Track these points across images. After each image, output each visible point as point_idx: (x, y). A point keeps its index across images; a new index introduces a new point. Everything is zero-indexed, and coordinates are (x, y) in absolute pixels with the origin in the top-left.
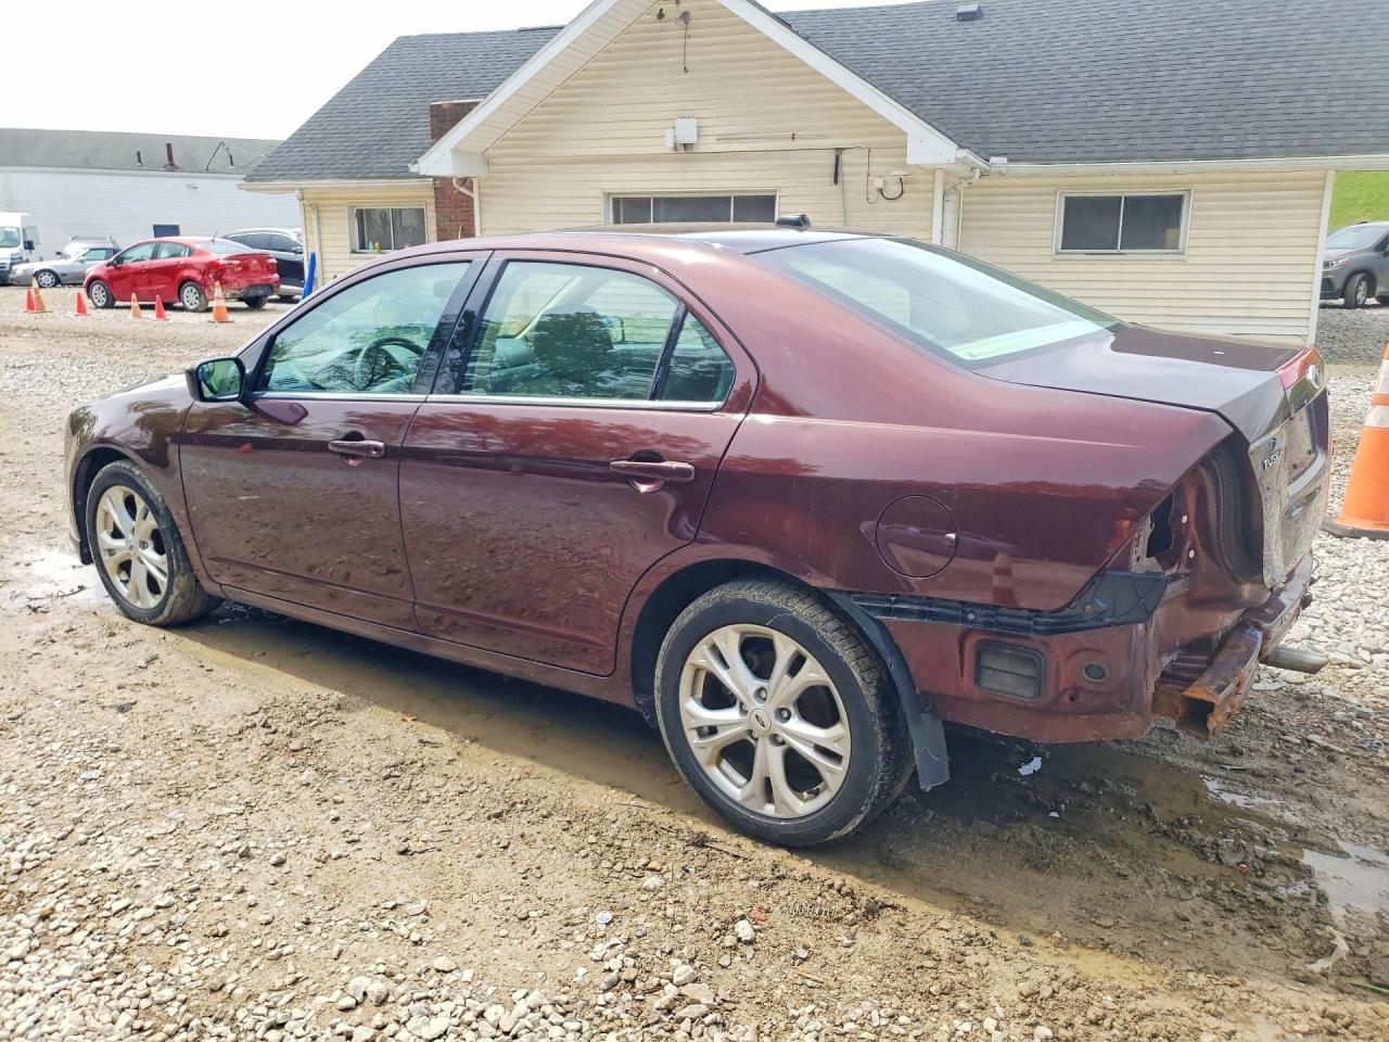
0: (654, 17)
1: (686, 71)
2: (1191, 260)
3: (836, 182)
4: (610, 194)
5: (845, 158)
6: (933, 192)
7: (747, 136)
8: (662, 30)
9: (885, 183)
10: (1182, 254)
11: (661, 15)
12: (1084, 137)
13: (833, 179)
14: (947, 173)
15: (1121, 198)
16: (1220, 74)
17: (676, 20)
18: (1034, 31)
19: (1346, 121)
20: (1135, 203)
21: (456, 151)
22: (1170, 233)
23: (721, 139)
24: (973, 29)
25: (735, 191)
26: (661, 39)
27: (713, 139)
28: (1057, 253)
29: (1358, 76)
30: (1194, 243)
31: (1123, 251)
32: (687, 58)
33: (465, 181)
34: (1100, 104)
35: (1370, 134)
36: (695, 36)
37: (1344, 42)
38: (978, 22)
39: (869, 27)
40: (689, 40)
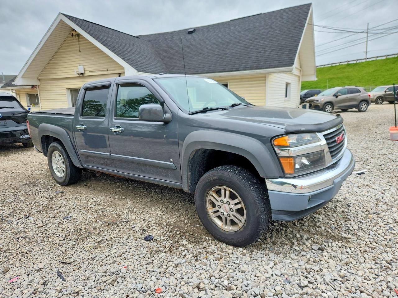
0: (71, 36)
1: (80, 52)
4: (69, 89)
7: (97, 70)
8: (73, 40)
11: (72, 35)
16: (245, 45)
18: (206, 35)
19: (273, 58)
23: (90, 71)
26: (73, 42)
27: (88, 72)
29: (283, 43)
32: (80, 48)
33: (33, 86)
34: (209, 56)
35: (277, 62)
36: (82, 41)
37: (284, 33)
38: (193, 34)
39: (166, 37)
40: (80, 42)
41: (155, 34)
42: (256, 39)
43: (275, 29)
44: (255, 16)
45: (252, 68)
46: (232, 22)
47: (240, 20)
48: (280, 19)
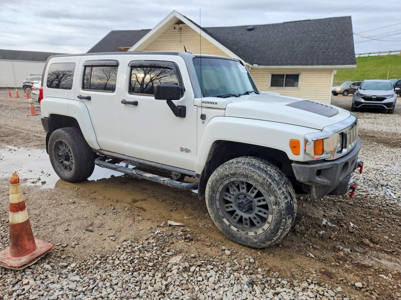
0: (173, 28)
1: (181, 42)
2: (301, 90)
8: (175, 32)
10: (299, 88)
11: (175, 28)
12: (276, 60)
15: (284, 75)
16: (309, 45)
17: (178, 29)
18: (266, 33)
19: (337, 57)
20: (288, 76)
22: (296, 83)
24: (251, 33)
26: (175, 34)
28: (269, 88)
29: (341, 46)
30: (302, 86)
31: (285, 87)
32: (181, 39)
34: (280, 52)
35: (342, 61)
36: (183, 33)
37: (338, 38)
38: (253, 31)
39: (227, 31)
40: (181, 34)
41: (213, 28)
42: (315, 41)
43: (329, 34)
44: (306, 22)
45: (323, 64)
46: (285, 24)
47: (292, 23)
48: (329, 27)
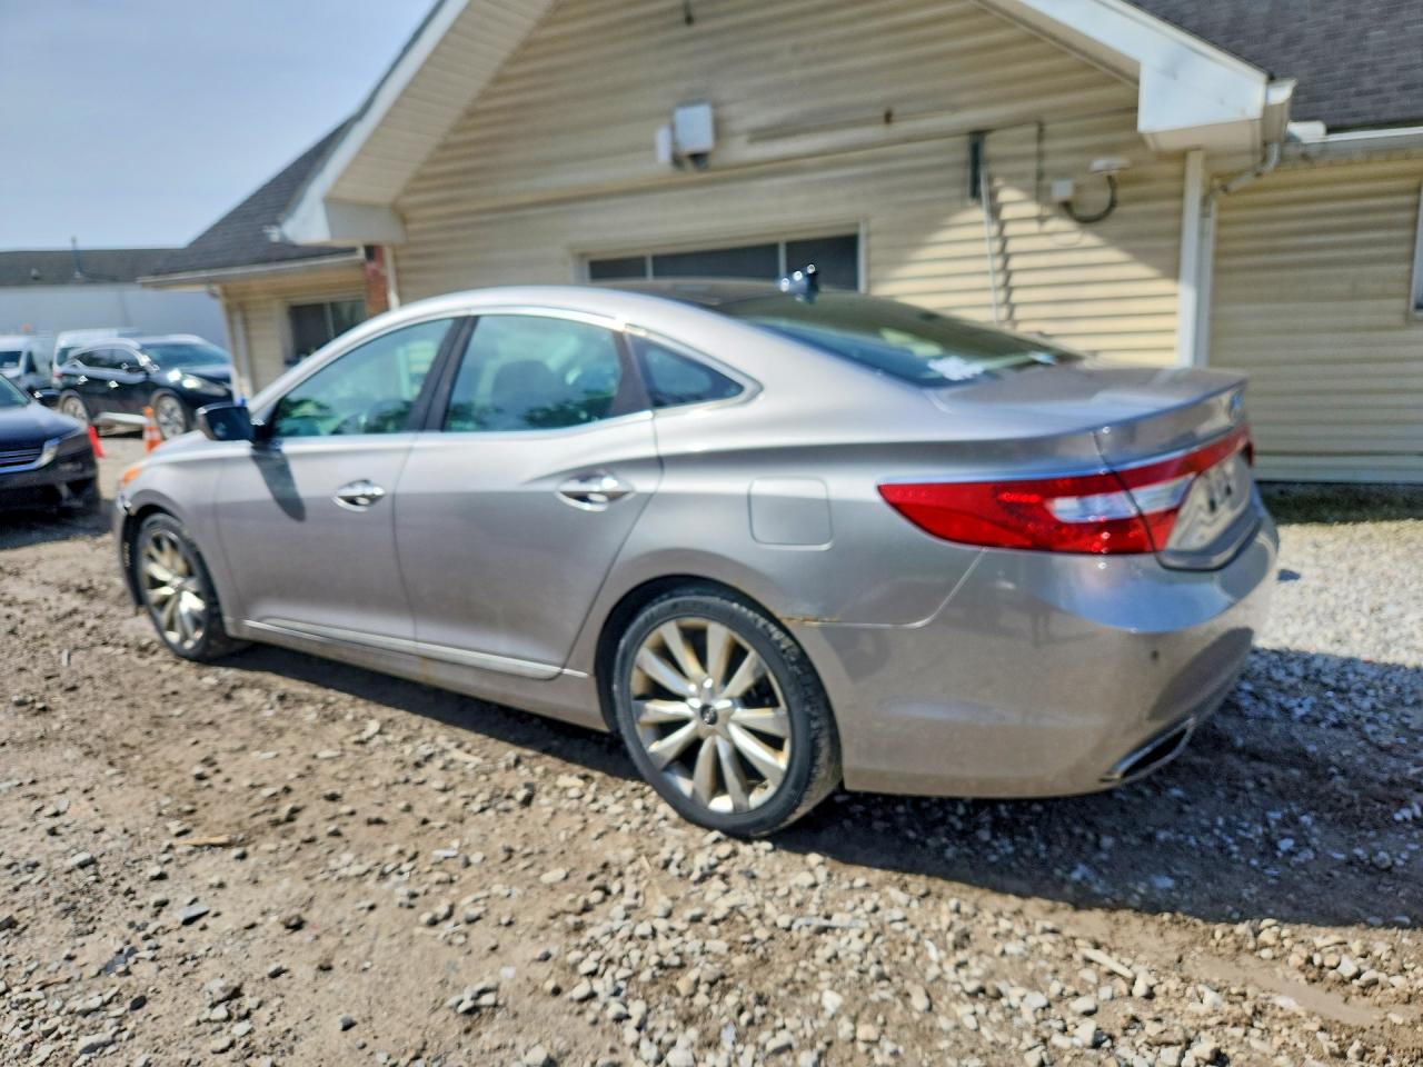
1: (689, 21)
3: (975, 194)
4: (583, 256)
5: (992, 148)
6: (1181, 195)
9: (1078, 188)
13: (968, 189)
14: (1211, 157)
21: (331, 203)
23: (761, 135)
25: (784, 233)
27: (744, 139)
